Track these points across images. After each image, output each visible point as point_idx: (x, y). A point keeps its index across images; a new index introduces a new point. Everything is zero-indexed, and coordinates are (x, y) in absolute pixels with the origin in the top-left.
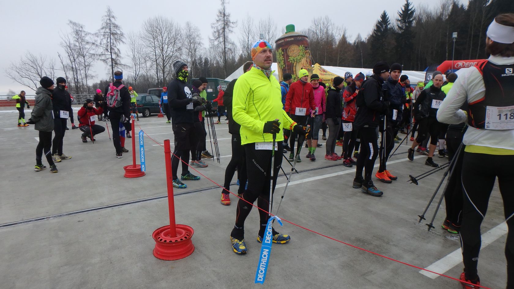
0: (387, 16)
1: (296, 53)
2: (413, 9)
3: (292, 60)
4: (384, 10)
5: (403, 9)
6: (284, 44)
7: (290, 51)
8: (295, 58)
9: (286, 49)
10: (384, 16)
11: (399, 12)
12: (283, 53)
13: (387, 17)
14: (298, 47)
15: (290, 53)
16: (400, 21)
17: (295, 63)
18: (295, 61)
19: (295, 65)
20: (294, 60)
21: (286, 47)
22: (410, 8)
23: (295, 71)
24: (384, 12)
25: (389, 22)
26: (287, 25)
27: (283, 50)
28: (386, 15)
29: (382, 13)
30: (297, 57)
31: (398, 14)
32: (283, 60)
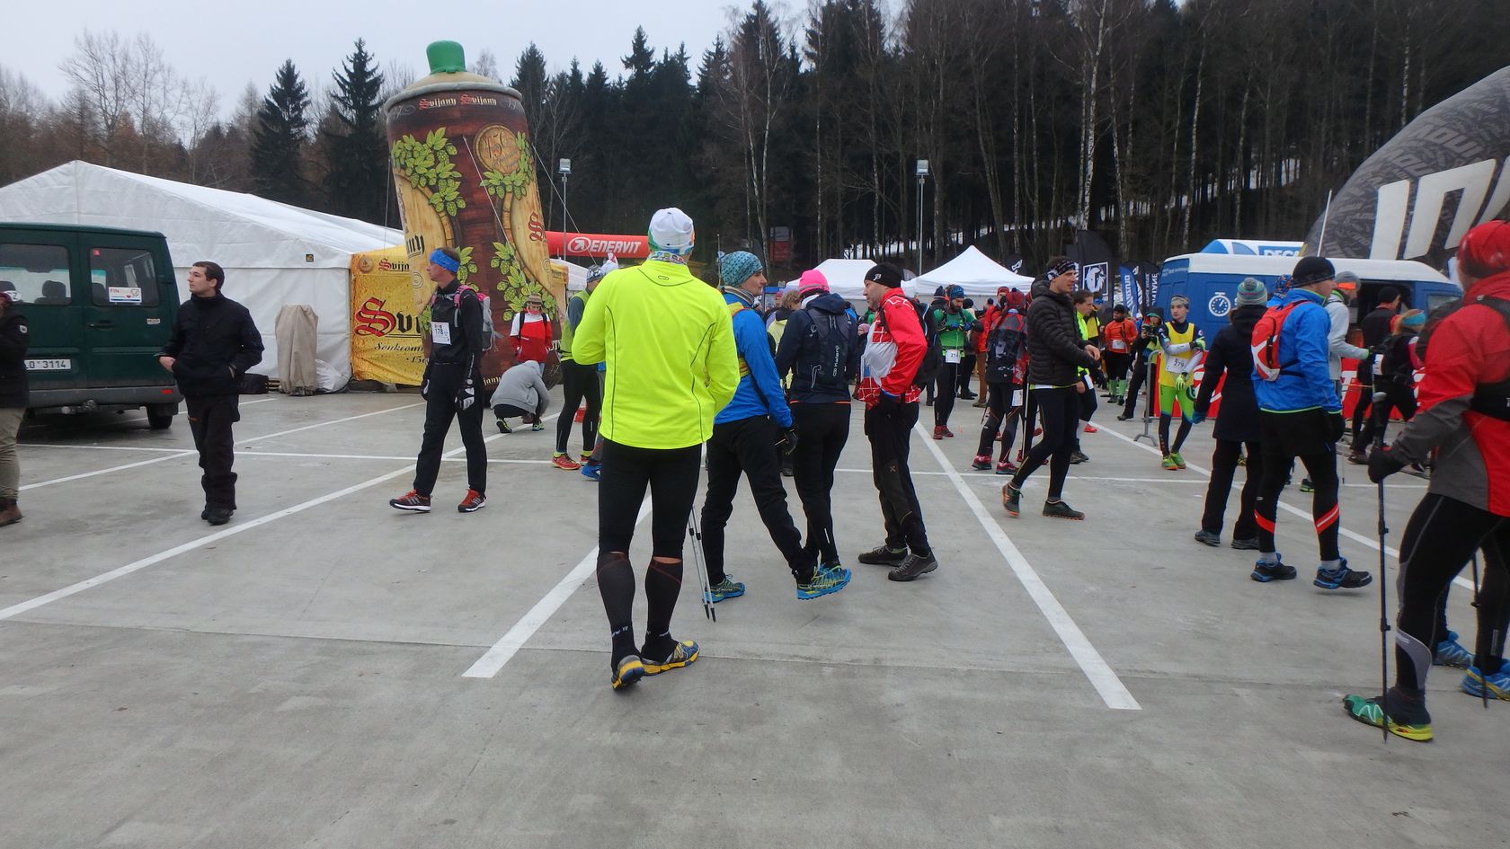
0: (296, 76)
1: (510, 161)
2: (378, 73)
3: (495, 186)
4: (286, 58)
5: (351, 67)
6: (457, 114)
7: (485, 146)
8: (507, 177)
9: (472, 138)
10: (288, 76)
11: (337, 74)
12: (453, 151)
13: (298, 81)
14: (511, 136)
15: (485, 154)
16: (341, 100)
17: (509, 196)
18: (509, 189)
19: (507, 204)
20: (504, 186)
21: (469, 130)
22: (369, 67)
23: (512, 229)
24: (288, 63)
25: (306, 99)
26: (432, 42)
27: (454, 139)
28: (296, 73)
29: (281, 64)
30: (513, 177)
31: (336, 79)
32: (456, 179)
